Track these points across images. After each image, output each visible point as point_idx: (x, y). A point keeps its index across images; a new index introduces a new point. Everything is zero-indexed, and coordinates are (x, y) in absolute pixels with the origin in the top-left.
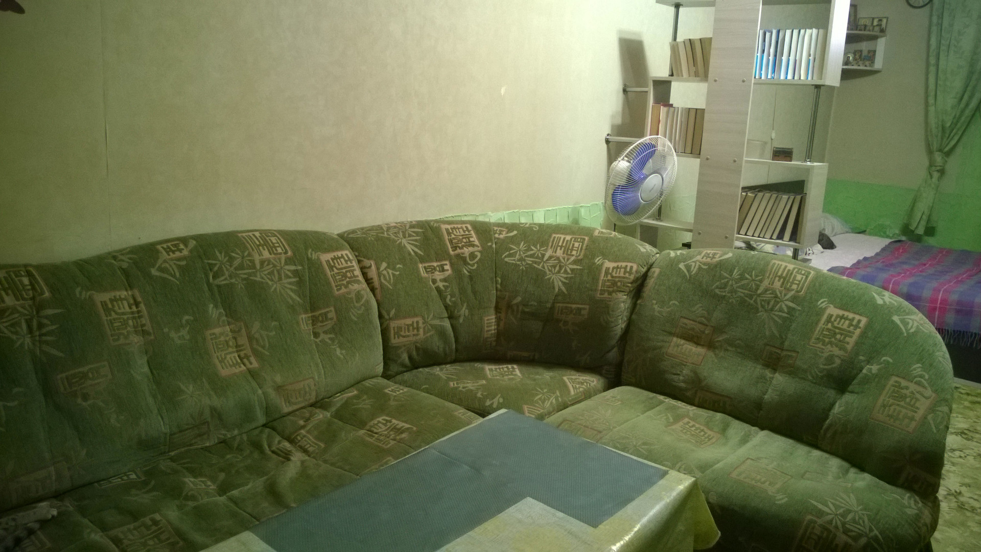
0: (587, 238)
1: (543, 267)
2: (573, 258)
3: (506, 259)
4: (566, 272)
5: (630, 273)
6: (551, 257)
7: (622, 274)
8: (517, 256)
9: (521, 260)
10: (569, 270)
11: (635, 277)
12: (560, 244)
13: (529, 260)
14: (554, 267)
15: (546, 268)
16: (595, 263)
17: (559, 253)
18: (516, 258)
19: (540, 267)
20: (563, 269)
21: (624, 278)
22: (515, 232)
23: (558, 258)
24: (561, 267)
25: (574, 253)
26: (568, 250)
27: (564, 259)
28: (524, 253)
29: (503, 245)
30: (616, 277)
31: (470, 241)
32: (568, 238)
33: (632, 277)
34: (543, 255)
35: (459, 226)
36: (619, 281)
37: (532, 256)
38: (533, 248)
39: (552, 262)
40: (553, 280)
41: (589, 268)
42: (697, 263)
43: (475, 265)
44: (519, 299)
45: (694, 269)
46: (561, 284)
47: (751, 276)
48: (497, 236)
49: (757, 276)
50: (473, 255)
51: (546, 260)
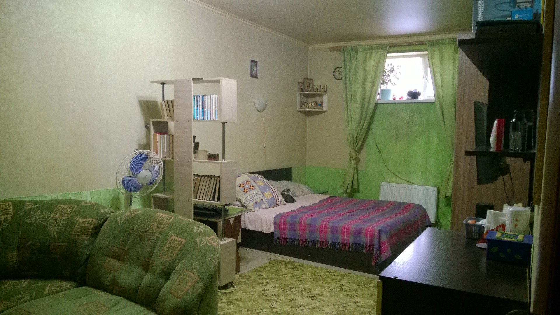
0: (76, 206)
1: (47, 224)
2: (64, 218)
3: (26, 221)
4: (59, 225)
5: (91, 224)
6: (52, 218)
7: (86, 225)
8: (34, 218)
9: (36, 220)
10: (61, 225)
11: (94, 225)
12: (60, 211)
13: (40, 220)
14: (53, 223)
15: (48, 224)
16: (74, 220)
17: (58, 215)
18: (33, 220)
19: (45, 224)
20: (58, 224)
21: (87, 227)
22: (38, 205)
23: (56, 218)
24: (57, 223)
25: (66, 215)
26: (63, 213)
27: (59, 218)
28: (38, 216)
29: (27, 213)
30: (83, 227)
31: (7, 211)
32: (66, 207)
33: (92, 226)
34: (49, 217)
36: (84, 229)
37: (42, 218)
38: (44, 213)
39: (52, 221)
40: (51, 230)
41: (71, 223)
42: (126, 217)
43: (7, 225)
44: (31, 242)
45: (123, 220)
46: (55, 233)
47: (145, 222)
48: (26, 208)
49: (148, 222)
50: (6, 220)
51: (50, 220)
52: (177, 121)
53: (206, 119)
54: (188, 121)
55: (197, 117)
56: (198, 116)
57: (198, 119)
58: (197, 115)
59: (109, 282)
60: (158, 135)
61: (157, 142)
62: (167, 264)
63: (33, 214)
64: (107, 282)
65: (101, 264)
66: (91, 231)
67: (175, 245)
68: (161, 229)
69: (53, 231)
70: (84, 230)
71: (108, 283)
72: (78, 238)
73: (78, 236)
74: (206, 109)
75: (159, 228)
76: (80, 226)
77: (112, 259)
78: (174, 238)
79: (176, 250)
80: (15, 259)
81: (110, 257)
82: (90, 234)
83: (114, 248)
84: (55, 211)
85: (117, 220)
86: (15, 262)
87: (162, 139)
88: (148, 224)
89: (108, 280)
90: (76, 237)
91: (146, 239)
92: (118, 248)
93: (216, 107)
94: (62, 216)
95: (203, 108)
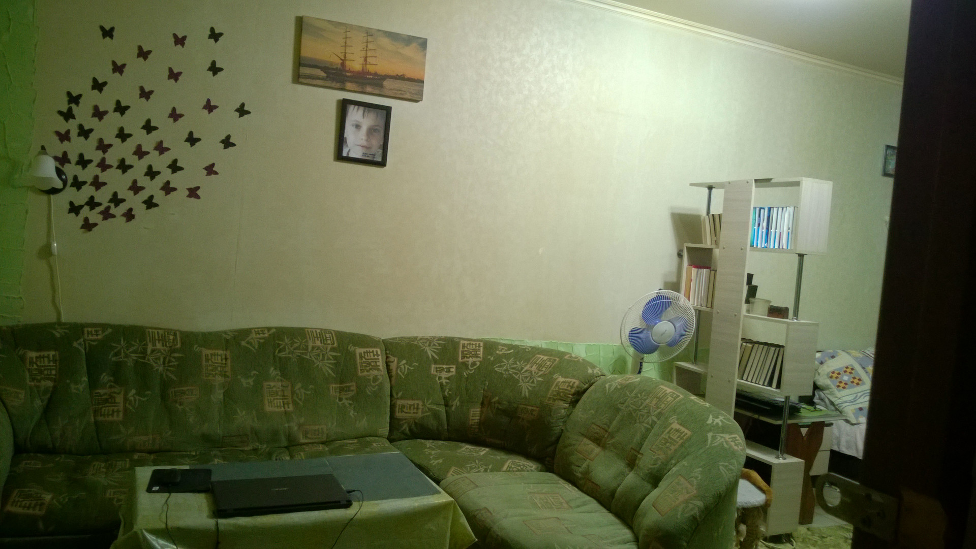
0: (557, 359)
1: (519, 377)
2: (541, 373)
3: (496, 369)
4: (533, 382)
5: (572, 387)
6: (526, 371)
7: (565, 388)
8: (505, 368)
9: (506, 370)
10: (535, 381)
11: (575, 390)
12: (537, 362)
13: (511, 371)
14: (526, 377)
15: (521, 377)
16: (553, 378)
17: (534, 367)
18: (503, 369)
19: (516, 377)
20: (532, 380)
21: (566, 390)
22: (512, 351)
23: (531, 372)
24: (531, 378)
25: (544, 369)
26: (540, 366)
27: (535, 373)
28: (510, 366)
29: (499, 359)
30: (561, 389)
31: (476, 354)
32: (545, 358)
33: (573, 391)
34: (522, 368)
35: (474, 343)
36: (562, 392)
37: (514, 368)
38: (518, 363)
39: (527, 374)
40: (522, 388)
41: (548, 381)
42: (617, 384)
43: (473, 371)
44: (497, 398)
45: (613, 388)
46: (527, 390)
47: (641, 396)
48: (497, 352)
49: (644, 396)
50: (474, 364)
51: (523, 372)
52: (724, 248)
53: (772, 247)
54: (742, 249)
55: (757, 243)
56: (759, 242)
57: (759, 246)
58: (757, 240)
59: (581, 473)
60: (693, 268)
61: (691, 280)
62: (659, 463)
63: (504, 362)
64: (578, 472)
65: (574, 445)
66: (571, 396)
67: (675, 438)
68: (660, 410)
69: (525, 388)
70: (561, 394)
71: (579, 475)
72: (553, 403)
73: (554, 400)
74: (773, 231)
75: (658, 408)
76: (557, 387)
77: (590, 442)
78: (676, 426)
79: (674, 445)
80: (477, 418)
81: (587, 438)
82: (569, 400)
83: (595, 427)
84: (531, 361)
85: (605, 387)
86: (477, 421)
87: (699, 275)
88: (645, 400)
89: (580, 470)
90: (551, 402)
91: (638, 421)
92: (599, 426)
93: (790, 226)
94: (538, 370)
95: (768, 229)
